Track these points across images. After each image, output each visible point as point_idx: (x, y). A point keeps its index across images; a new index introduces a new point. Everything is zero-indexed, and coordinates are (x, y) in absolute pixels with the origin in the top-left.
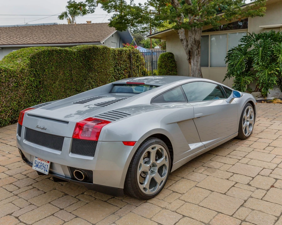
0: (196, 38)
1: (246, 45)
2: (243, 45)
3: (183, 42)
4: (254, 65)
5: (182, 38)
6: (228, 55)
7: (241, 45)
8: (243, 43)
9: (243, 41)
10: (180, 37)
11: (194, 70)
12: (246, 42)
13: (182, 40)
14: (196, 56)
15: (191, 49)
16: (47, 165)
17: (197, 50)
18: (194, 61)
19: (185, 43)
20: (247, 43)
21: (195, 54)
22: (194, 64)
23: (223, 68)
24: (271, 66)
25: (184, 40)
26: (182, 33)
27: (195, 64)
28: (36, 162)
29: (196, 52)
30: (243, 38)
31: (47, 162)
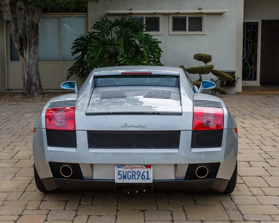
0: (33, 20)
1: (99, 33)
2: (97, 32)
3: (10, 25)
4: (119, 57)
5: (9, 19)
6: (74, 45)
7: (94, 33)
8: (96, 31)
9: (96, 28)
10: (5, 17)
11: (30, 64)
12: (99, 30)
13: (8, 22)
14: (33, 46)
15: (24, 35)
17: (34, 37)
18: (31, 51)
19: (13, 27)
20: (101, 30)
21: (32, 42)
22: (30, 56)
23: (56, 62)
24: (136, 59)
25: (12, 21)
26: (8, 11)
27: (32, 56)
29: (33, 40)
30: (96, 24)
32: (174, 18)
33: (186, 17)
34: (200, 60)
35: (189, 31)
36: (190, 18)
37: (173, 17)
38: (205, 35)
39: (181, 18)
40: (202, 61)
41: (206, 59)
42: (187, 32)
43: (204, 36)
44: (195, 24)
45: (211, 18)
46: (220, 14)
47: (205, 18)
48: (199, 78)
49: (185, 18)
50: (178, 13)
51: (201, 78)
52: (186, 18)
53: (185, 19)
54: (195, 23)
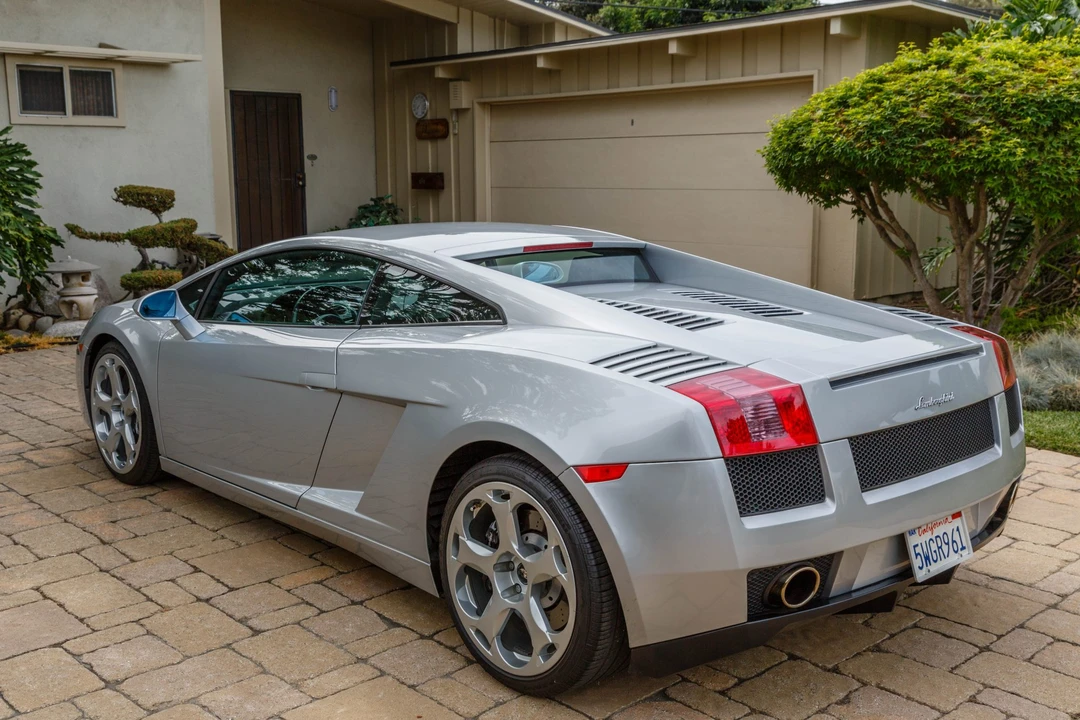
16: (958, 530)
28: (919, 550)
31: (950, 519)
32: (24, 69)
33: (61, 68)
34: (139, 204)
35: (75, 112)
36: (75, 71)
37: (18, 66)
38: (124, 127)
39: (46, 73)
40: (146, 207)
41: (157, 201)
42: (70, 118)
43: (123, 130)
44: (88, 94)
45: (136, 76)
46: (161, 67)
47: (120, 76)
48: (141, 259)
49: (59, 71)
50: (38, 55)
51: (144, 257)
52: (61, 74)
53: (58, 75)
54: (88, 90)
